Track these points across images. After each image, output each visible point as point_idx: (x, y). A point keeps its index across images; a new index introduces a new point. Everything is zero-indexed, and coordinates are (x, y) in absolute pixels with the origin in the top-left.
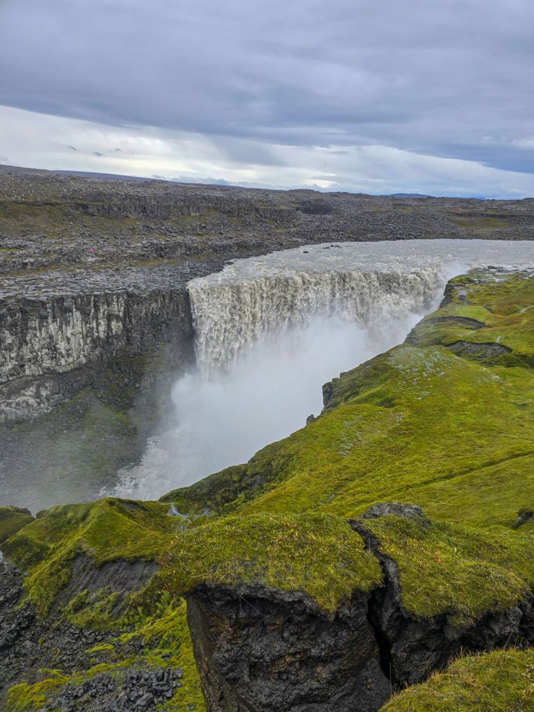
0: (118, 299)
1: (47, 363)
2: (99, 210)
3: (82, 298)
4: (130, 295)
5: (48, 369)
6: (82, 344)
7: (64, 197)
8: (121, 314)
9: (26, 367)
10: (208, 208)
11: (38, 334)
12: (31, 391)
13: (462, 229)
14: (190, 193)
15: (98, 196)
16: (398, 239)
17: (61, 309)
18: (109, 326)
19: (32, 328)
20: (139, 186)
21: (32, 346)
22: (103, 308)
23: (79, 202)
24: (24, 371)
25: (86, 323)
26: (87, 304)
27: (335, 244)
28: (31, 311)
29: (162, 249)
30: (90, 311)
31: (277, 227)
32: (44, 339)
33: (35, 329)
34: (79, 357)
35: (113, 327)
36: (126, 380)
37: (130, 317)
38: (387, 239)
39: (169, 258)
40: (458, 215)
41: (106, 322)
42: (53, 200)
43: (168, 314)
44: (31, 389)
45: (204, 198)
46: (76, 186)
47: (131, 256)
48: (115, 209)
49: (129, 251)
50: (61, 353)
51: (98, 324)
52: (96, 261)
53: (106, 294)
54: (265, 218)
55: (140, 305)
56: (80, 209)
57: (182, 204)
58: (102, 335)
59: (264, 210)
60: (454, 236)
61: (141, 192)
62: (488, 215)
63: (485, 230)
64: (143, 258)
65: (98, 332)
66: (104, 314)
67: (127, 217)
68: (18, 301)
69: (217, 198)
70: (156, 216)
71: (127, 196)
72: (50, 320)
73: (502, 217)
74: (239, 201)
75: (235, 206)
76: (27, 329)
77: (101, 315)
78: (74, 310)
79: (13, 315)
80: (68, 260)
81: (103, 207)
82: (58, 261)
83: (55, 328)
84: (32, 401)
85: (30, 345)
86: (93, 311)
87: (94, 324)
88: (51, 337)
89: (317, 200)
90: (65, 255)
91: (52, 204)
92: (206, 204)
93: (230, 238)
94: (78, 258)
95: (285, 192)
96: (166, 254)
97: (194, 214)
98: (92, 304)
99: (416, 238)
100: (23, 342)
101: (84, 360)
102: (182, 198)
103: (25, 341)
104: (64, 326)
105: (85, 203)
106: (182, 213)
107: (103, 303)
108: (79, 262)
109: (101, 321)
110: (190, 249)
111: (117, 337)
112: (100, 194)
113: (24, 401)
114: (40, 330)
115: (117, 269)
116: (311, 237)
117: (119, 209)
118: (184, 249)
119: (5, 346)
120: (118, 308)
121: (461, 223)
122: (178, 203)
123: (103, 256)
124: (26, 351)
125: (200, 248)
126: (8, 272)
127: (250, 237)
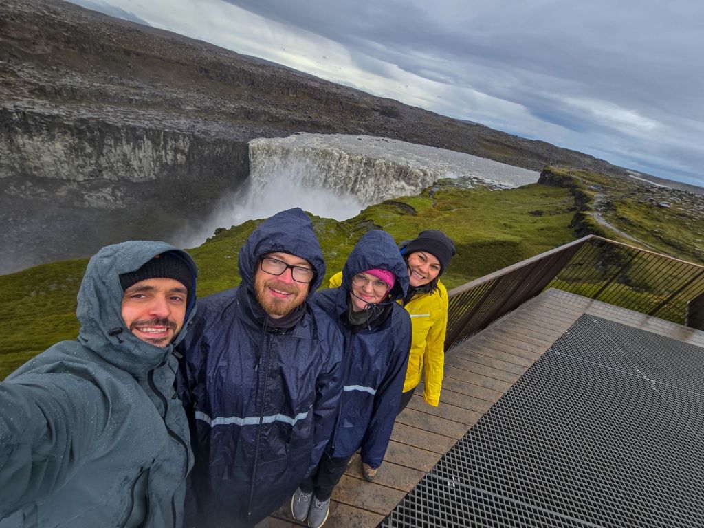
0: (184, 138)
1: (122, 174)
2: (217, 76)
3: (154, 131)
4: (196, 138)
5: (123, 178)
6: (153, 166)
7: (193, 61)
8: (186, 150)
9: (104, 172)
10: (304, 93)
11: (113, 150)
12: (108, 190)
13: (482, 150)
14: (291, 79)
15: (219, 66)
16: (434, 146)
17: (134, 136)
18: (175, 157)
19: (108, 145)
20: (255, 65)
21: (108, 158)
22: (171, 143)
23: (203, 67)
24: (102, 175)
25: (157, 151)
26: (157, 137)
27: (386, 139)
28: (107, 132)
29: (249, 113)
30: (160, 143)
31: (352, 118)
32: (119, 155)
33: (111, 146)
34: (149, 175)
35: (178, 158)
36: (185, 198)
37: (193, 154)
38: (426, 145)
39: (254, 121)
40: (485, 140)
41: (173, 154)
42: (184, 61)
43: (230, 159)
44: (108, 189)
45: (302, 85)
46: (204, 54)
47: (223, 112)
48: (230, 78)
49: (223, 109)
50: (134, 168)
51: (166, 154)
52: (192, 110)
53: (174, 132)
54: (346, 110)
55: (203, 147)
56: (203, 72)
57: (284, 85)
58: (169, 162)
59: (346, 104)
60: (474, 153)
61: (254, 70)
62: (505, 145)
63: (498, 155)
64: (232, 116)
65: (166, 159)
66: (171, 147)
67: (239, 85)
68: (98, 122)
69: (312, 87)
70: (262, 90)
71: (242, 70)
72: (124, 142)
73: (514, 148)
74: (328, 93)
75: (325, 96)
76: (103, 145)
77: (169, 147)
78: (145, 139)
79: (92, 132)
80: (169, 104)
81: (221, 74)
82: (160, 104)
83: (129, 150)
84: (109, 197)
85: (106, 157)
86: (162, 143)
87: (163, 153)
88: (125, 155)
89: (392, 107)
90: (167, 100)
91: (182, 64)
92: (303, 90)
93: (310, 117)
94: (179, 104)
95: (376, 97)
96: (252, 117)
97: (292, 95)
98: (162, 138)
99: (447, 148)
100: (100, 154)
101: (154, 178)
102: (285, 81)
103: (102, 154)
104: (137, 150)
105: (207, 68)
106: (282, 93)
107: (171, 139)
108: (178, 108)
109: (169, 152)
110: (272, 117)
111: (181, 165)
112: (221, 64)
113: (103, 196)
114: (116, 148)
115: (206, 119)
116: (371, 131)
117: (233, 78)
118: (267, 116)
119: (85, 154)
120: (184, 145)
121: (484, 146)
122: (281, 84)
123: (199, 108)
124: (103, 161)
125: (281, 118)
126: (116, 103)
127: (326, 119)
